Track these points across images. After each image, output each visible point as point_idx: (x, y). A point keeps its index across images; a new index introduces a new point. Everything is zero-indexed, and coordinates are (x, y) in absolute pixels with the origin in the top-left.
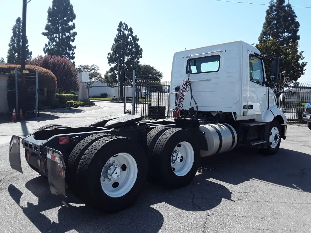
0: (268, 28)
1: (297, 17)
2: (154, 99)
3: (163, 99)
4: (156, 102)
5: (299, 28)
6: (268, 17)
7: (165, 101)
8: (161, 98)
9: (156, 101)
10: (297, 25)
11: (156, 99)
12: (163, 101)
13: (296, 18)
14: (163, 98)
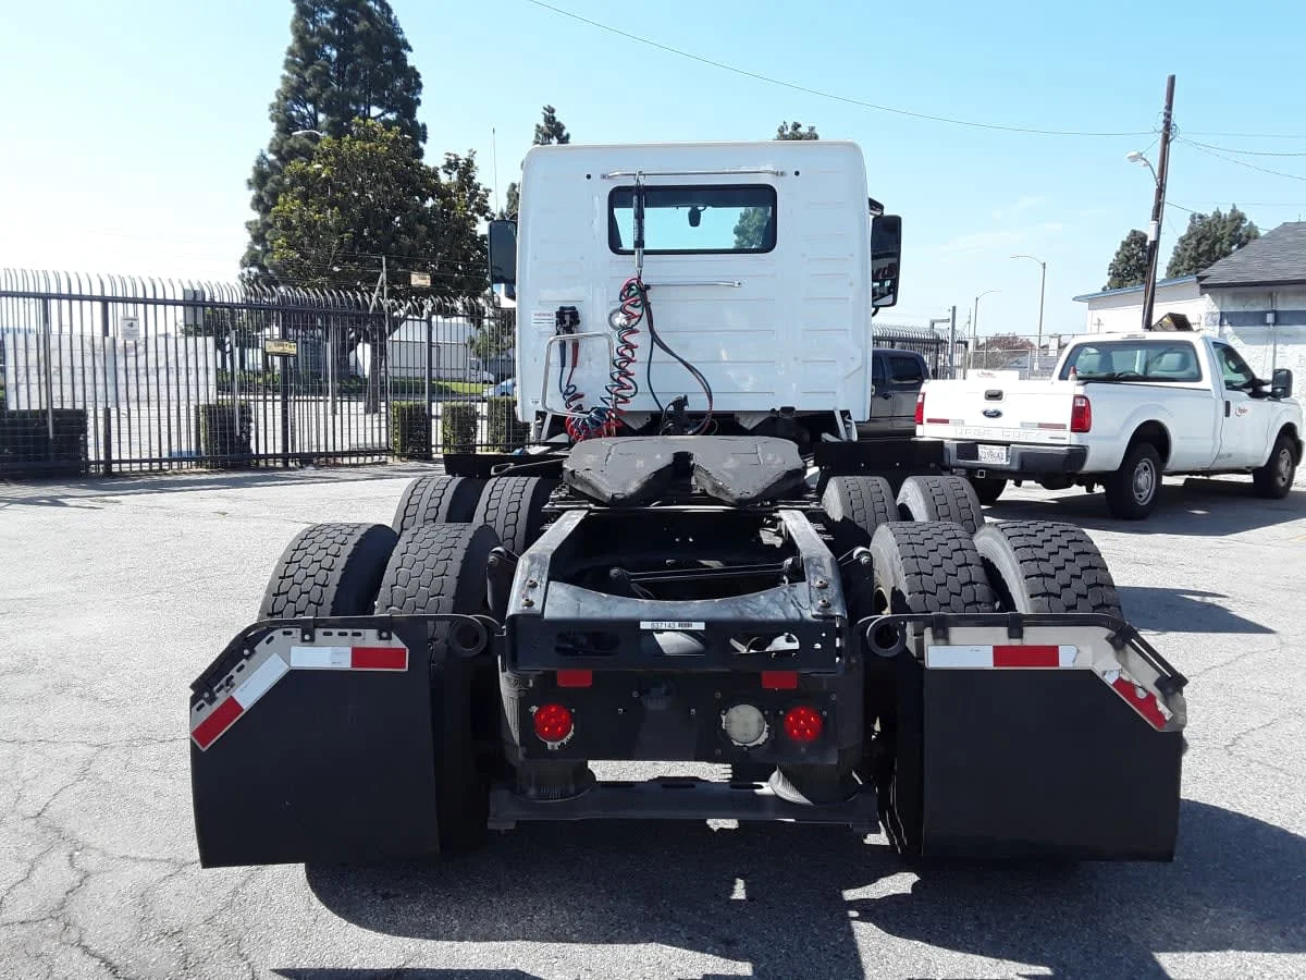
0: (307, 74)
1: (410, 49)
2: (22, 371)
3: (78, 371)
4: (34, 388)
5: (420, 97)
6: (302, 24)
7: (89, 379)
8: (66, 363)
9: (34, 379)
10: (413, 80)
11: (33, 372)
12: (78, 379)
13: (409, 55)
14: (78, 363)
